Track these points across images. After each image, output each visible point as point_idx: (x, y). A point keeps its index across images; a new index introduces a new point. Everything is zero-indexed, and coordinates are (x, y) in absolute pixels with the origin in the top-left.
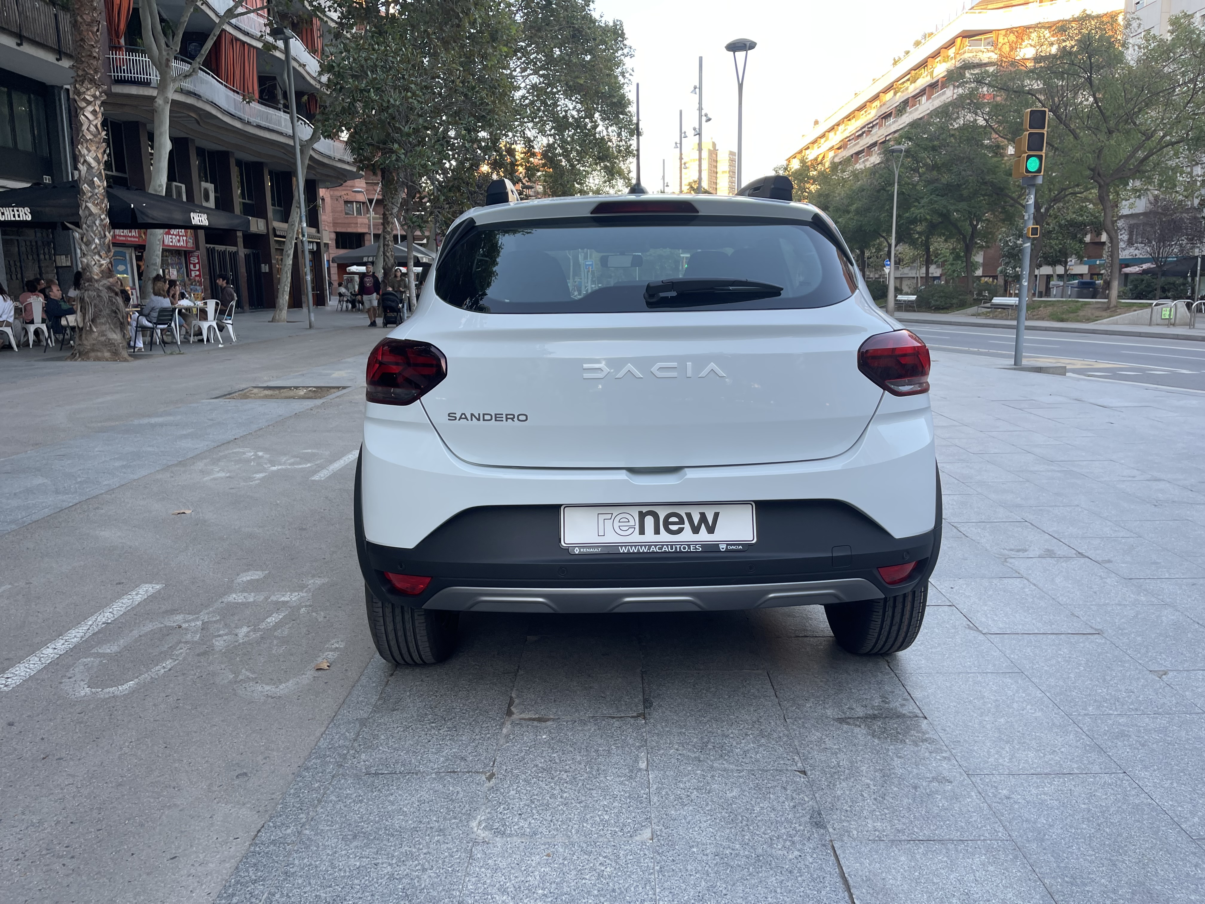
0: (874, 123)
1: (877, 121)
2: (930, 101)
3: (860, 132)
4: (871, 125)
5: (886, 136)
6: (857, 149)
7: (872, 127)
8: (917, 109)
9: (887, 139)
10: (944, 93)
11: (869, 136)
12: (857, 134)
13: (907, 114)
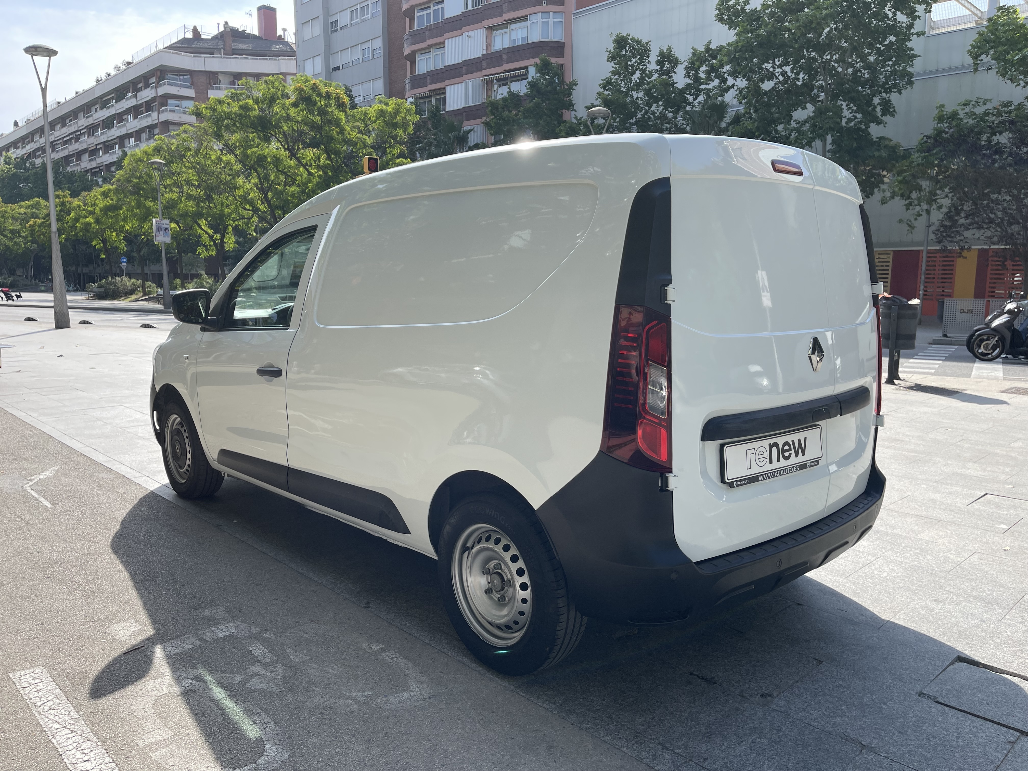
0: (82, 132)
1: (85, 130)
2: (137, 120)
3: (68, 138)
4: (79, 133)
5: (96, 145)
6: (66, 153)
7: (81, 134)
8: (125, 125)
9: (98, 147)
10: (150, 115)
11: (78, 143)
12: (65, 139)
13: (115, 128)
